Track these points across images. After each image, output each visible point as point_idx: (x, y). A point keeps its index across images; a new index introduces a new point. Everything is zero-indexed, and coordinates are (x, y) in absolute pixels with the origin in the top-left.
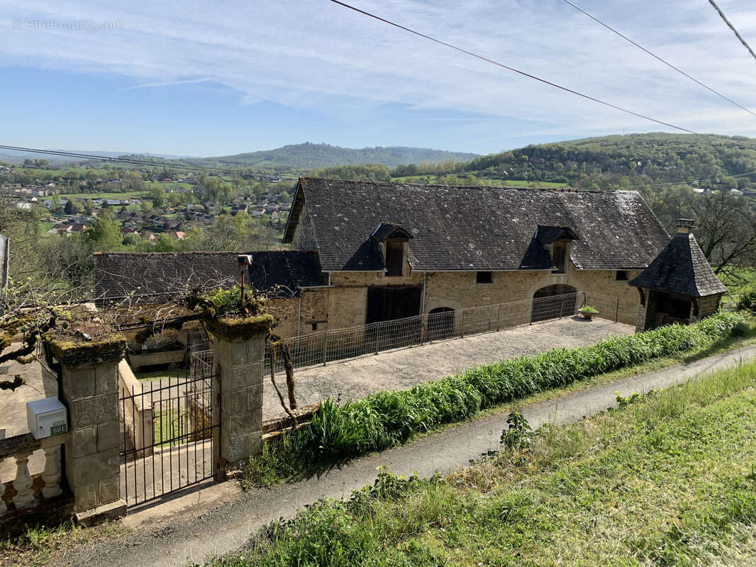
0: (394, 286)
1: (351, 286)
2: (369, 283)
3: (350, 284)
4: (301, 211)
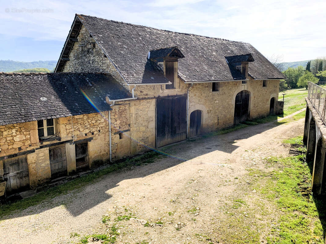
4: (72, 49)
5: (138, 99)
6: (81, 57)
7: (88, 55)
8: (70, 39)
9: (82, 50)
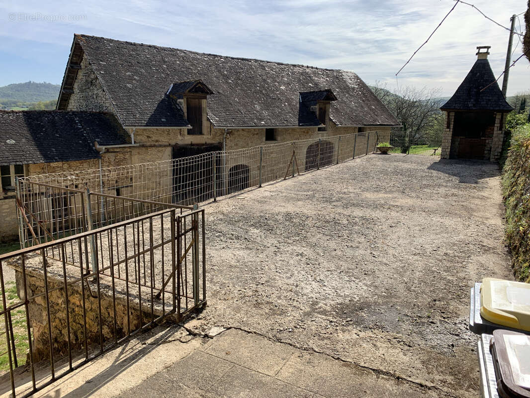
0: (197, 145)
1: (154, 146)
2: (173, 143)
3: (153, 143)
4: (76, 79)
5: (143, 146)
6: (85, 89)
7: (91, 88)
8: (71, 66)
9: (86, 81)
